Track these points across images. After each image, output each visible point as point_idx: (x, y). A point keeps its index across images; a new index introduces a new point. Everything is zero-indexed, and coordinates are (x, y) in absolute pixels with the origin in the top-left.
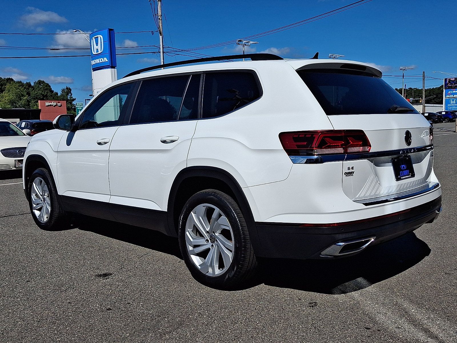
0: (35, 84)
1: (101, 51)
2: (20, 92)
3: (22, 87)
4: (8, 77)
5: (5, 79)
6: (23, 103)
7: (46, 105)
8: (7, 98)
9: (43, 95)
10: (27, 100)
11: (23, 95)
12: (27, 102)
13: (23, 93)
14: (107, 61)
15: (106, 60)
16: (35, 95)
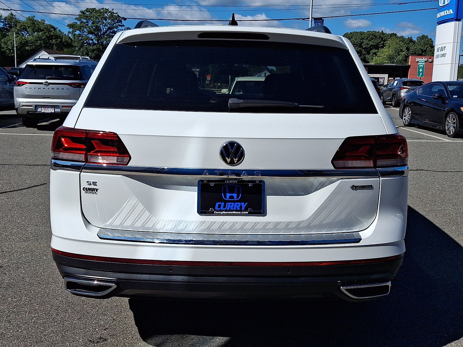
0: (418, 38)
1: (448, 2)
2: (400, 47)
3: (403, 42)
4: (392, 33)
5: (389, 34)
6: (400, 58)
7: (416, 61)
8: (386, 54)
9: (422, 50)
10: (405, 55)
11: (402, 51)
12: (404, 57)
13: (402, 49)
14: (453, 13)
15: (451, 11)
16: (414, 50)
